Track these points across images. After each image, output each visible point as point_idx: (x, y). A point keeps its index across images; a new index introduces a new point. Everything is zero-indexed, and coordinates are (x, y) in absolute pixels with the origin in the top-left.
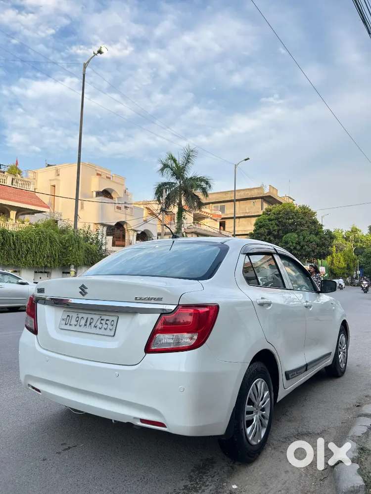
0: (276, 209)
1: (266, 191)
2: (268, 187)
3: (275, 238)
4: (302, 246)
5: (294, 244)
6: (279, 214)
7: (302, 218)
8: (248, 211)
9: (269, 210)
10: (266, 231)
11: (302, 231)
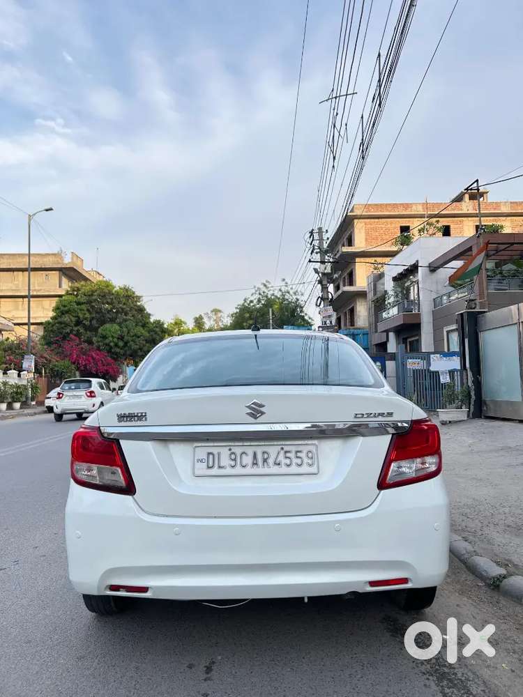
0: (88, 288)
1: (67, 261)
2: (69, 256)
3: (86, 330)
4: (126, 343)
5: (115, 340)
6: (92, 295)
7: (124, 304)
8: (37, 288)
9: (76, 289)
10: (73, 319)
11: (126, 320)
